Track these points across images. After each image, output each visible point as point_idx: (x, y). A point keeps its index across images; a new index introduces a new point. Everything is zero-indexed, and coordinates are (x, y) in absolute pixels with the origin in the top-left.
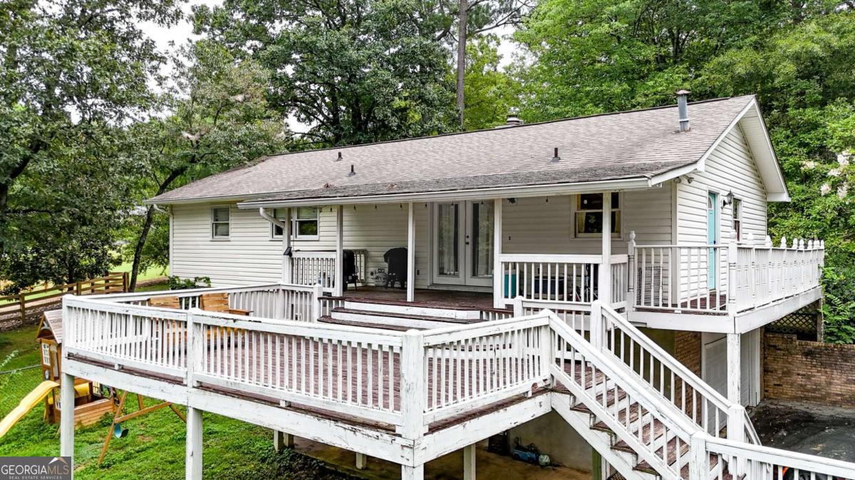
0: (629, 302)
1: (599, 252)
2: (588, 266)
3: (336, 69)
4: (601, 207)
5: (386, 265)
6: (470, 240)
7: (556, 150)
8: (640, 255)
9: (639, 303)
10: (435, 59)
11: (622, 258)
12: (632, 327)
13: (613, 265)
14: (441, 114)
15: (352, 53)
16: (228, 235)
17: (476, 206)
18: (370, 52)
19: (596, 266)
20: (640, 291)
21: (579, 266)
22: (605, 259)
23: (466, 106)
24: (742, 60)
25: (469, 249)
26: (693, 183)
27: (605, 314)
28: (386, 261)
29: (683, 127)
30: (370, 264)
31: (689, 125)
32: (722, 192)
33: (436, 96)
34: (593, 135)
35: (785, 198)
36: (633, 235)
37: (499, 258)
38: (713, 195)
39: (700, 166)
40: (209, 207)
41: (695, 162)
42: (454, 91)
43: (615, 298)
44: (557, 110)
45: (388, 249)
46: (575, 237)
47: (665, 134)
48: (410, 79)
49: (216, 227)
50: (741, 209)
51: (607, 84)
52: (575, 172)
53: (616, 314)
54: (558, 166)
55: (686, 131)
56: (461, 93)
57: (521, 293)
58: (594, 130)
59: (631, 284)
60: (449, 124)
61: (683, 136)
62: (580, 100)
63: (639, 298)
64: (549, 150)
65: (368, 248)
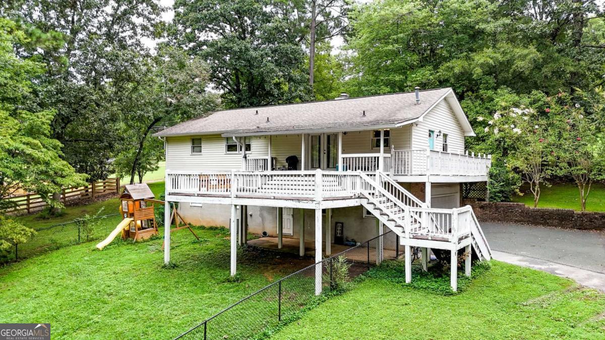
0: (391, 172)
1: (379, 152)
2: (375, 157)
3: (243, 62)
4: (380, 137)
5: (287, 164)
6: (326, 152)
7: (364, 112)
8: (395, 153)
9: (395, 173)
10: (298, 56)
11: (389, 155)
12: (394, 182)
13: (385, 158)
14: (302, 88)
15: (253, 54)
16: (201, 152)
17: (329, 137)
18: (262, 53)
19: (378, 158)
20: (395, 168)
21: (372, 158)
22: (381, 155)
23: (314, 82)
24: (457, 65)
25: (326, 155)
26: (418, 126)
27: (381, 175)
28: (287, 162)
29: (418, 103)
30: (278, 164)
31: (420, 102)
32: (436, 131)
33: (299, 77)
34: (381, 105)
35: (473, 134)
36: (393, 146)
37: (341, 156)
38: (431, 132)
39: (421, 119)
40: (189, 138)
41: (418, 118)
42: (309, 74)
43: (386, 169)
44: (366, 88)
45: (288, 156)
46: (372, 149)
47: (410, 105)
48: (284, 68)
49: (193, 148)
50: (448, 139)
51: (392, 75)
52: (371, 122)
53: (387, 176)
54: (365, 119)
55: (419, 104)
56: (312, 74)
57: (350, 169)
58: (381, 102)
59: (392, 165)
60: (306, 93)
61: (417, 107)
62: (378, 83)
63: (395, 171)
64: (361, 111)
65: (277, 157)
